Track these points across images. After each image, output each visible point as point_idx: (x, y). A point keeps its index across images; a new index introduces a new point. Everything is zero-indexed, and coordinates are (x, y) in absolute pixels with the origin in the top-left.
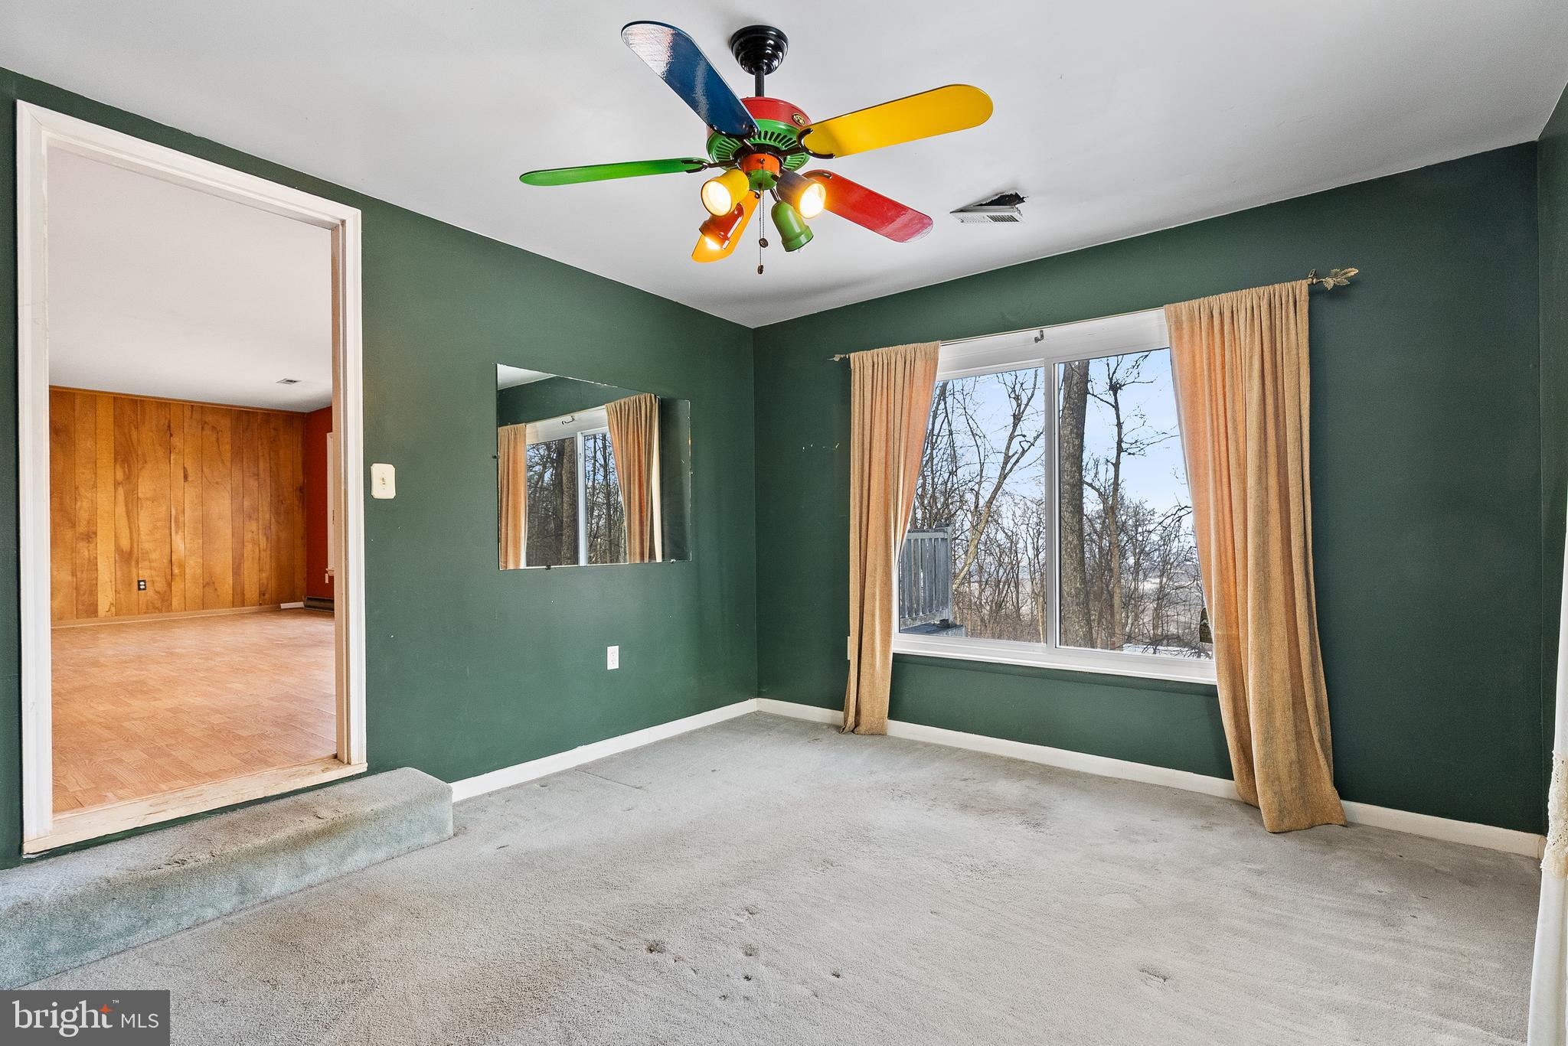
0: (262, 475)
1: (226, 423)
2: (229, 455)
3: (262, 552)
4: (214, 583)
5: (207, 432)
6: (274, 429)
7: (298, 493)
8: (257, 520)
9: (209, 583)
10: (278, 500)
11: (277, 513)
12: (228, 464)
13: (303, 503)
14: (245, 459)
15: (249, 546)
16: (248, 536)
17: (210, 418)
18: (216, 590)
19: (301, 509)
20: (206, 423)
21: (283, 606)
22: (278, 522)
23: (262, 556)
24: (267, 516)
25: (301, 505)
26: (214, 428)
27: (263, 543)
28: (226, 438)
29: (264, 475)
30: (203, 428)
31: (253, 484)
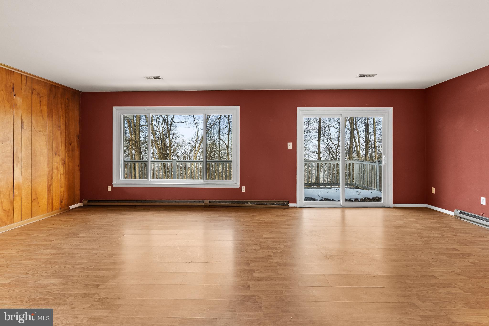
0: (62, 127)
1: (44, 91)
2: (46, 113)
3: (61, 176)
4: (37, 198)
5: (35, 96)
6: (67, 99)
7: (77, 139)
8: (59, 155)
9: (35, 199)
10: (68, 143)
11: (68, 151)
12: (46, 119)
13: (79, 146)
14: (54, 116)
15: (55, 171)
16: (55, 165)
17: (36, 87)
18: (38, 203)
19: (78, 148)
20: (34, 89)
21: (71, 207)
22: (68, 156)
23: (61, 178)
24: (64, 154)
25: (78, 146)
26: (38, 94)
27: (62, 170)
28: (45, 100)
29: (63, 127)
30: (32, 93)
31: (58, 133)
